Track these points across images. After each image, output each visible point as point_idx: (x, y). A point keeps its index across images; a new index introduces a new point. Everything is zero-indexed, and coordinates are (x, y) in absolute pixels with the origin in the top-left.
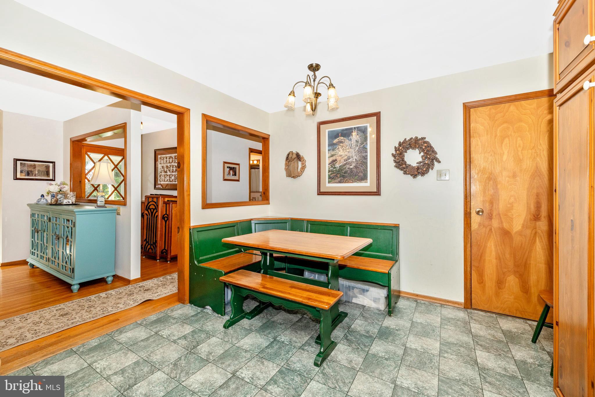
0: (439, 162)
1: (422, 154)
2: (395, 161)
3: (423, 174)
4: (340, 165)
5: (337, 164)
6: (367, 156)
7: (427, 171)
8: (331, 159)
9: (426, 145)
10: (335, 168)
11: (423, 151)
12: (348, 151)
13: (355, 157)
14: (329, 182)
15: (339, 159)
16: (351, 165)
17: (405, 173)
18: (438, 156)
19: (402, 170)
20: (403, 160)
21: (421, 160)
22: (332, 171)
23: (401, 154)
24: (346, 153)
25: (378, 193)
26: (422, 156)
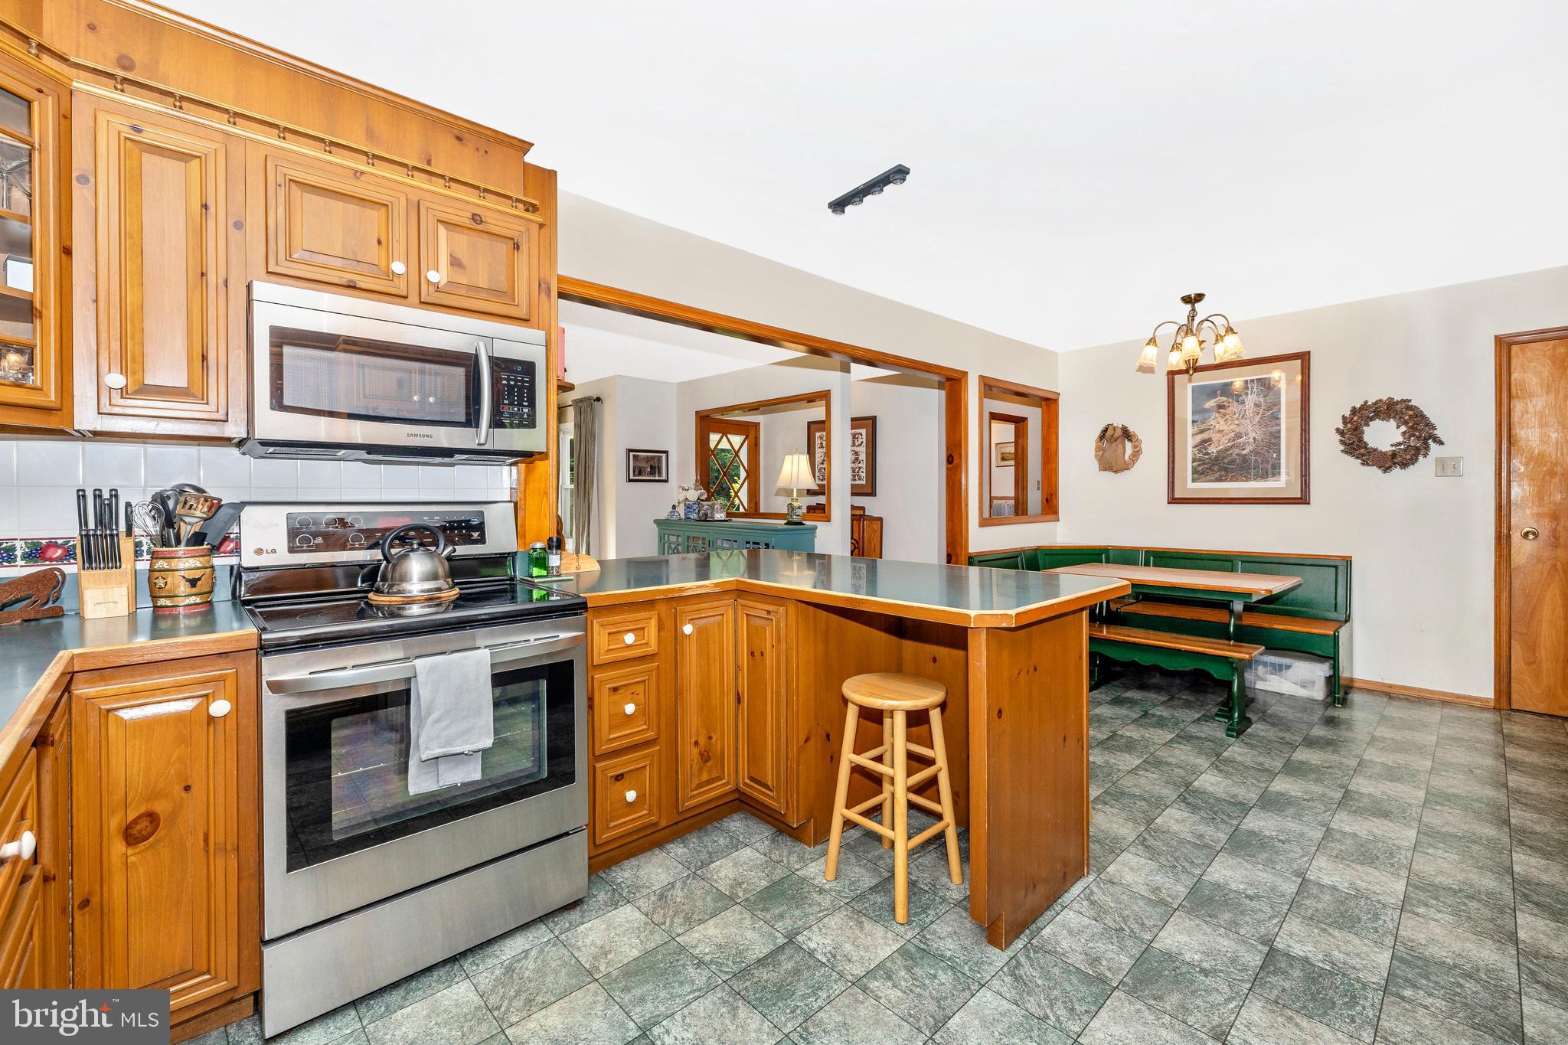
0: (1441, 443)
1: (1403, 428)
2: (1342, 442)
3: (1404, 465)
4: (1220, 448)
5: (1212, 446)
6: (1279, 432)
7: (1414, 460)
8: (1199, 438)
9: (1411, 413)
10: (1207, 454)
11: (1406, 423)
12: (1237, 422)
13: (1252, 435)
14: (1194, 481)
15: (1215, 437)
16: (1243, 449)
17: (1365, 463)
18: (1438, 433)
19: (1358, 458)
20: (1361, 440)
21: (1400, 439)
22: (1200, 460)
23: (1356, 429)
24: (1233, 427)
25: (1303, 500)
26: (1404, 433)
